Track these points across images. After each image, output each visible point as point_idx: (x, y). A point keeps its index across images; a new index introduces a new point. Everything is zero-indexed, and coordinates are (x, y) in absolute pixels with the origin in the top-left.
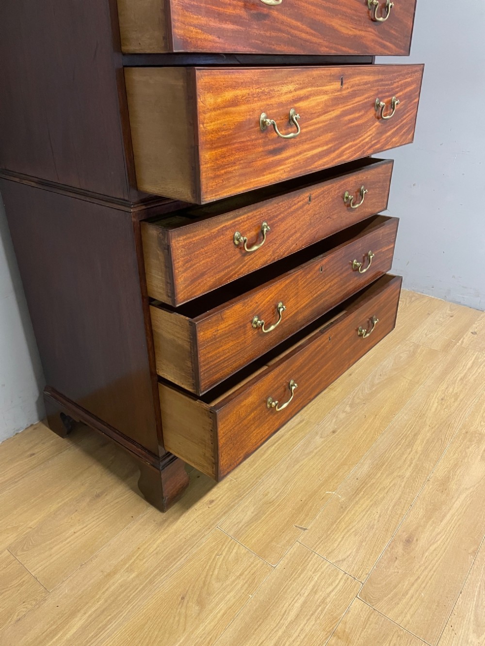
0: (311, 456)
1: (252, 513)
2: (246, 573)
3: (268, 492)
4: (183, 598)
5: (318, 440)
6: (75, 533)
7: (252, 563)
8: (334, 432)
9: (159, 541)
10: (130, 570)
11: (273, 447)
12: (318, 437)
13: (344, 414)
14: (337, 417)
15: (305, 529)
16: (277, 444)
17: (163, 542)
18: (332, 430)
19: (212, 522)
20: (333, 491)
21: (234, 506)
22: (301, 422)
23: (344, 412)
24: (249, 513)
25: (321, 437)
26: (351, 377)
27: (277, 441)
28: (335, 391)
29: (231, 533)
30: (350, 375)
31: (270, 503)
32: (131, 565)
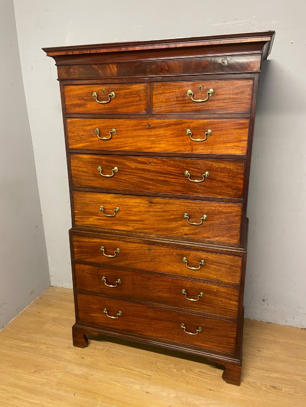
0: (123, 386)
1: (80, 374)
2: (49, 381)
3: (93, 376)
4: (37, 366)
5: (137, 387)
6: (61, 328)
7: (54, 381)
8: (147, 393)
9: (61, 350)
10: (47, 348)
11: (124, 369)
12: (139, 386)
13: (166, 394)
14: (162, 392)
15: (75, 395)
16: (127, 370)
17: (60, 351)
18: (149, 391)
19: (72, 362)
20: (101, 402)
21: (82, 366)
22: (149, 376)
23: (169, 394)
24: (79, 372)
25: (140, 388)
26: (209, 391)
27: (129, 370)
28: (187, 385)
29: (67, 370)
30: (210, 390)
31: (87, 378)
32: (49, 347)
